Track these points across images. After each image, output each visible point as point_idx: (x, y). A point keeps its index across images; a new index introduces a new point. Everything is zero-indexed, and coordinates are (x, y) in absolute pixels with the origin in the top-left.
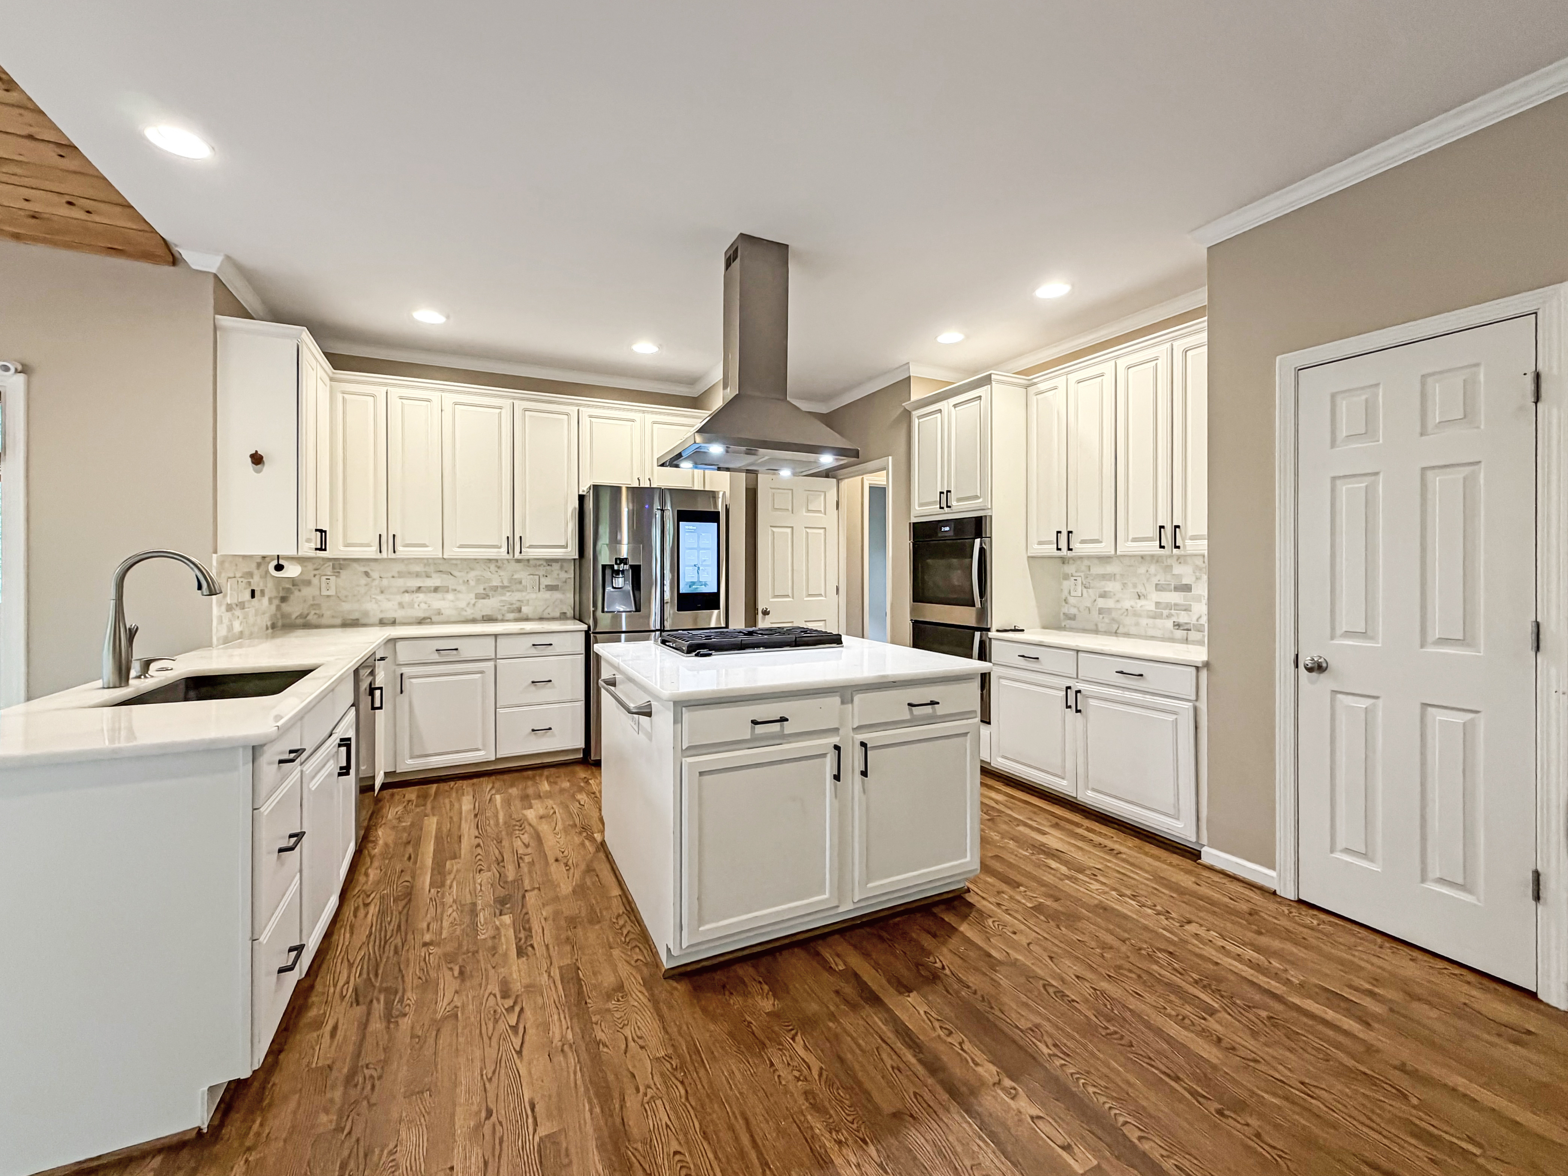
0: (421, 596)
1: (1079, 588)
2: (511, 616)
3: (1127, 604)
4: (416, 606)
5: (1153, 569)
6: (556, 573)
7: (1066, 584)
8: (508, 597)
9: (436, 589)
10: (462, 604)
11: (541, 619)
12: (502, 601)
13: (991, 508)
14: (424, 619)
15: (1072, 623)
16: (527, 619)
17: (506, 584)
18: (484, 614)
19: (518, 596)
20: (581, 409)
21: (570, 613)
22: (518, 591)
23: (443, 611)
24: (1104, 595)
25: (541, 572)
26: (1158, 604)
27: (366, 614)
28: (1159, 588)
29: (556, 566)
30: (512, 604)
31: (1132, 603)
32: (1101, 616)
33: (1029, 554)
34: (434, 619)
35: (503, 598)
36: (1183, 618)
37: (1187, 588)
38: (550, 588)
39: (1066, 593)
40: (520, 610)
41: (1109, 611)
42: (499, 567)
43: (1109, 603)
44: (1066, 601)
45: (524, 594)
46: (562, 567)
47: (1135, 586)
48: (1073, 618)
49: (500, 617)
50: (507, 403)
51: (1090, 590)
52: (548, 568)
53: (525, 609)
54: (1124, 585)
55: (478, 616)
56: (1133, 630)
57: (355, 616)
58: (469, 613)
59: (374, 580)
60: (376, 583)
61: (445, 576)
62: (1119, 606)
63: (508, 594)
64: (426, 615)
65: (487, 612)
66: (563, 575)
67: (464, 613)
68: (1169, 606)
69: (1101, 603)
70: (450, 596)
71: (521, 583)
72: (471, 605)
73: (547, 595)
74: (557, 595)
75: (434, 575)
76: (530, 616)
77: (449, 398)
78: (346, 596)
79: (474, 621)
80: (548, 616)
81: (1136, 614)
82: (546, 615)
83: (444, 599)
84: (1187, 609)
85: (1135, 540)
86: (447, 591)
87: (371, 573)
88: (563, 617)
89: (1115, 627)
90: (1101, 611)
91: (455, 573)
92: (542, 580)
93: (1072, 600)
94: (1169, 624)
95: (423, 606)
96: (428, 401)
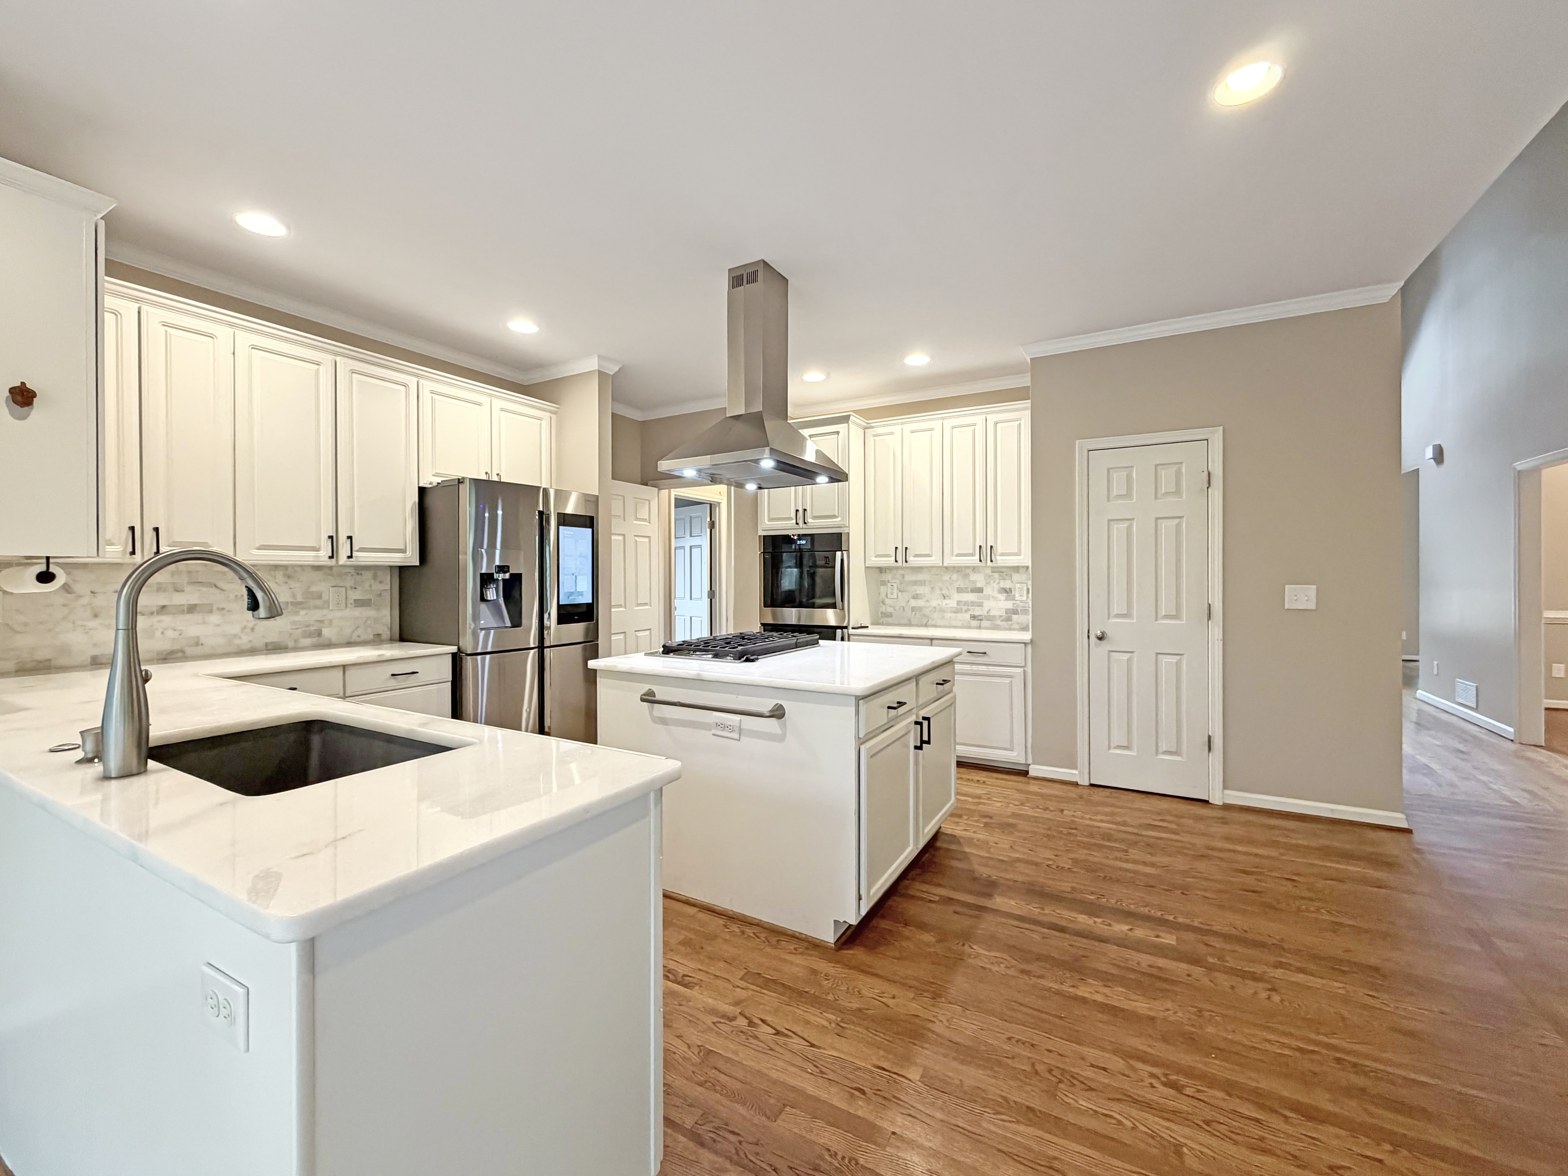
0: (166, 620)
1: (895, 591)
2: (307, 642)
3: (934, 603)
4: (158, 634)
5: (954, 577)
6: (367, 585)
7: (883, 589)
8: (302, 616)
9: (192, 609)
10: (235, 629)
11: (349, 644)
12: (293, 623)
13: (849, 527)
14: (172, 652)
15: (889, 620)
16: (329, 645)
17: (299, 598)
18: (268, 640)
19: (317, 614)
20: (422, 381)
21: (386, 634)
22: (316, 607)
23: (202, 640)
24: (916, 597)
25: (349, 583)
26: (959, 603)
27: (65, 650)
28: (960, 590)
29: (368, 575)
30: (308, 626)
31: (939, 602)
32: (914, 613)
33: (867, 565)
34: (189, 651)
35: (297, 618)
36: (977, 612)
37: (980, 590)
38: (359, 603)
39: (883, 595)
40: (319, 634)
41: (920, 609)
42: (289, 577)
43: (920, 603)
44: (883, 602)
45: (325, 612)
46: (375, 577)
47: (941, 589)
48: (890, 615)
49: (291, 644)
50: (327, 359)
51: (904, 594)
52: (358, 577)
53: (326, 632)
54: (933, 588)
55: (259, 643)
56: (940, 622)
57: (42, 654)
58: (244, 641)
59: (80, 597)
60: (84, 601)
61: (204, 589)
62: (928, 604)
63: (302, 612)
64: (176, 647)
65: (273, 638)
66: (378, 587)
67: (237, 641)
68: (966, 603)
69: (913, 603)
70: (214, 618)
71: (320, 597)
72: (248, 630)
73: (358, 612)
74: (371, 613)
75: (188, 589)
76: (334, 640)
77: (245, 339)
78: (26, 624)
79: (252, 651)
80: (358, 640)
81: (942, 610)
82: (354, 638)
83: (204, 623)
84: (980, 605)
85: (958, 555)
86: (211, 612)
87: (77, 587)
88: (377, 640)
89: (925, 621)
90: (913, 609)
91: (221, 584)
92: (350, 593)
93: (888, 601)
94: (967, 616)
95: (170, 634)
96: (211, 336)
